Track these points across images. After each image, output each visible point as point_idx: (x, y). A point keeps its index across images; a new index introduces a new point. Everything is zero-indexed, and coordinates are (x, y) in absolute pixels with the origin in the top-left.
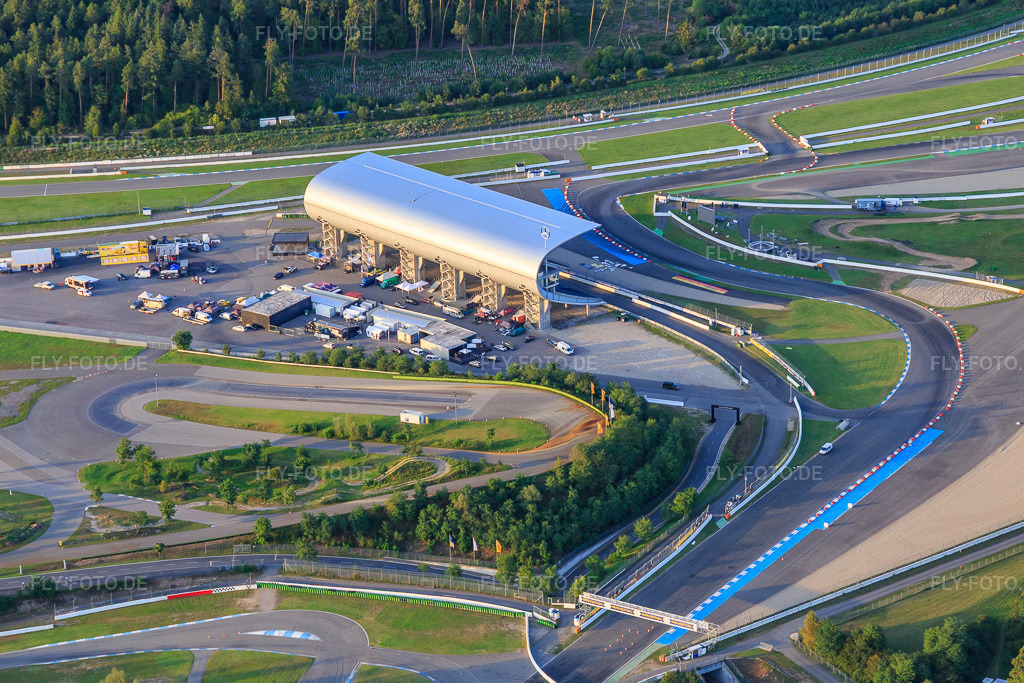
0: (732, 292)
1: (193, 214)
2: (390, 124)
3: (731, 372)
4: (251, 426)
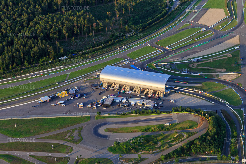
0: (189, 83)
1: (67, 82)
2: (86, 55)
3: (208, 101)
4: (132, 132)
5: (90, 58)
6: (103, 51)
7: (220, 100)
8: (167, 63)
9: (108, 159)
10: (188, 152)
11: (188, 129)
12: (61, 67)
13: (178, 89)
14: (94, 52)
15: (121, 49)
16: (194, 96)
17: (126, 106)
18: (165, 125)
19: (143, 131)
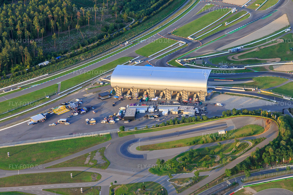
0: (235, 80)
1: (61, 95)
2: (77, 57)
3: (267, 100)
4: (175, 147)
5: (83, 61)
6: (99, 50)
7: (284, 98)
8: (196, 58)
9: (154, 183)
10: (260, 163)
11: (252, 135)
12: (44, 75)
13: (221, 89)
14: (87, 52)
15: (124, 46)
16: (246, 96)
17: (156, 116)
18: (220, 133)
19: (191, 145)
